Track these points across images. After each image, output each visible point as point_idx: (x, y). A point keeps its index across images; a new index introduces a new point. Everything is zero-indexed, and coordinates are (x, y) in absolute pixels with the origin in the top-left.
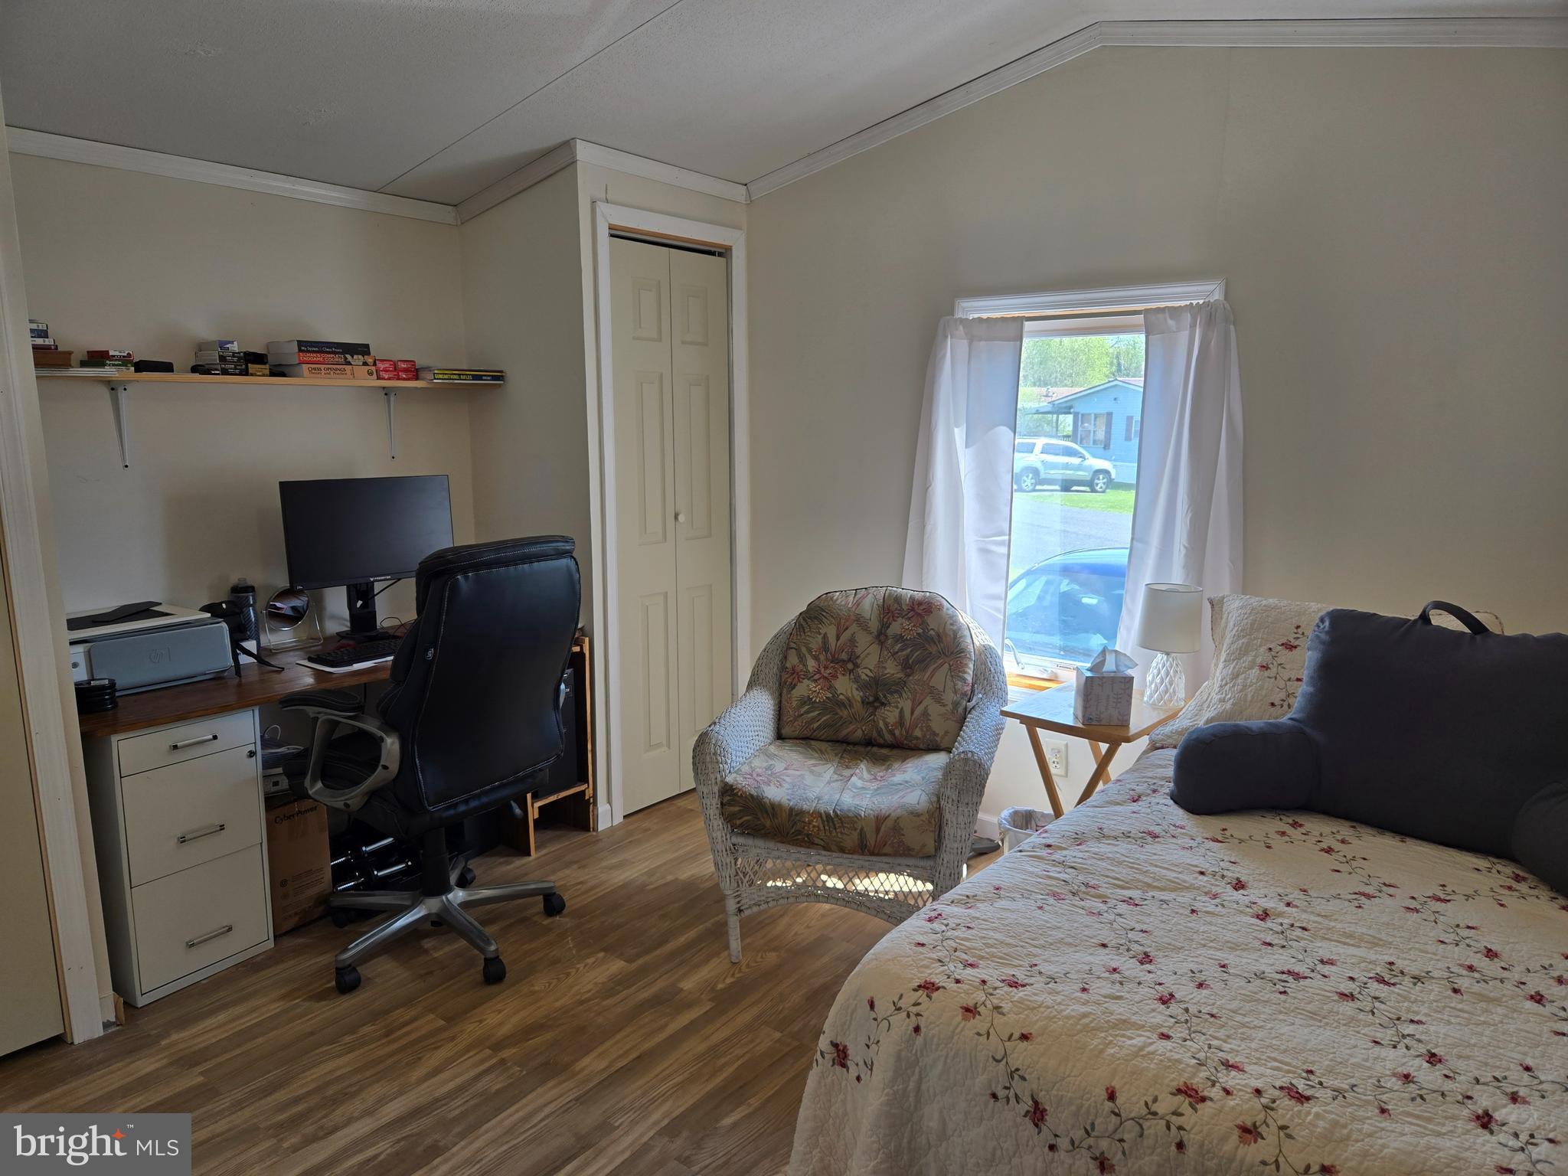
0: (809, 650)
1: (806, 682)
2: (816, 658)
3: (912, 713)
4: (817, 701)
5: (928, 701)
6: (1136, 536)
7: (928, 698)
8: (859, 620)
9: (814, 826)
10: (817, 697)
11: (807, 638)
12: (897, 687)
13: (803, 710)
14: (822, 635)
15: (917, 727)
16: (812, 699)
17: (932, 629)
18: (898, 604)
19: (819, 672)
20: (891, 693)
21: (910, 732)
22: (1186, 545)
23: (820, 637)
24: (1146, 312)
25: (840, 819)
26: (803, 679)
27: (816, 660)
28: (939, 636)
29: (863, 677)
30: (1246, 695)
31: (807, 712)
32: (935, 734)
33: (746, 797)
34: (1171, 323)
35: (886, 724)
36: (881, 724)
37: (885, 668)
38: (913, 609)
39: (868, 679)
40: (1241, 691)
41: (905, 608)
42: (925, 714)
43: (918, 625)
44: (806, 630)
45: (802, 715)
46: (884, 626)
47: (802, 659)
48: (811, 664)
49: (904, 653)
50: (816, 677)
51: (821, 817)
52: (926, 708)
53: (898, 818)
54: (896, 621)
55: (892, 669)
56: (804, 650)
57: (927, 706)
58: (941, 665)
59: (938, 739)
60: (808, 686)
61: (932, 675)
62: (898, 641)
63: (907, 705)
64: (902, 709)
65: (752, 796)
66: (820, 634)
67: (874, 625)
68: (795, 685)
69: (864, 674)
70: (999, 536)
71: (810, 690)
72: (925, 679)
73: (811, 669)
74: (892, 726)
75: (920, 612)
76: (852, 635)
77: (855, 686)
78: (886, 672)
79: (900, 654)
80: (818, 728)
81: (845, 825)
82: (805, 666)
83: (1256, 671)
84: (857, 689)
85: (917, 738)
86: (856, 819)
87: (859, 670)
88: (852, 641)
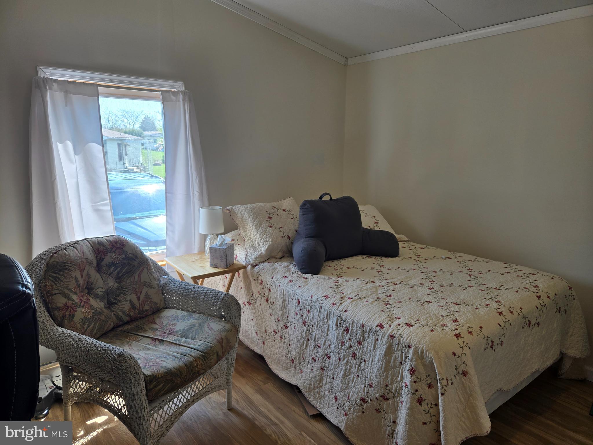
0: (70, 290)
1: (78, 309)
2: (75, 293)
3: (139, 299)
4: (90, 317)
5: (145, 290)
6: (167, 191)
7: (144, 288)
8: (88, 261)
9: (200, 365)
10: (88, 315)
11: (66, 283)
12: (121, 290)
13: (85, 327)
14: (74, 278)
15: (145, 305)
16: (87, 317)
17: (130, 253)
18: (103, 246)
19: (82, 301)
20: (118, 295)
21: (141, 309)
22: (198, 191)
23: (74, 279)
24: (162, 91)
25: (208, 354)
26: (77, 308)
27: (76, 294)
28: (135, 256)
29: (100, 293)
30: (273, 237)
31: (88, 327)
32: (156, 304)
33: (164, 375)
34: (174, 98)
35: (124, 312)
36: (121, 314)
37: (108, 283)
38: (114, 246)
39: (102, 293)
40: (271, 236)
41: (109, 247)
42: (147, 296)
43: (121, 254)
44: (62, 279)
45: (86, 329)
46: (99, 262)
47: (68, 297)
48: (75, 297)
49: (116, 271)
50: (82, 304)
51: (201, 359)
52: (146, 294)
53: (226, 337)
54: (107, 256)
55: (112, 283)
56: (67, 291)
57: (146, 292)
58: (143, 270)
59: (158, 305)
60: (81, 311)
61: (140, 276)
62: (110, 266)
63: (134, 297)
64: (130, 300)
65: (166, 372)
66: (73, 278)
67: (95, 262)
68: (74, 315)
69: (100, 292)
70: (103, 201)
71: (84, 313)
72: (136, 280)
73: (77, 301)
74: (128, 311)
75: (119, 246)
76: (88, 272)
77: (98, 300)
78: (110, 286)
79: (114, 273)
80: (96, 333)
81: (211, 355)
82: (73, 300)
83: (269, 228)
84: (100, 302)
85: (147, 310)
86: (212, 349)
87: (94, 290)
88: (89, 276)
